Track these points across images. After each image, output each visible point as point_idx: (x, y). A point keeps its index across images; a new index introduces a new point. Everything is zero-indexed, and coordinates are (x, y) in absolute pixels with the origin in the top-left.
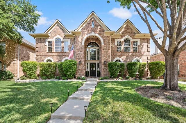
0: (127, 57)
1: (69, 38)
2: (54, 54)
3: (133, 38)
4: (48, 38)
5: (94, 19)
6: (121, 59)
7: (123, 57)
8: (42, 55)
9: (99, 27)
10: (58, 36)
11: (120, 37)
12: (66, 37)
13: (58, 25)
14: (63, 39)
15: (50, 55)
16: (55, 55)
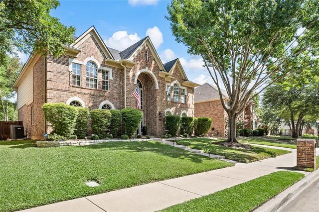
0: (176, 108)
1: (110, 67)
2: (85, 91)
3: (182, 85)
4: (74, 58)
5: (148, 48)
6: (171, 110)
7: (172, 109)
8: (62, 90)
9: (153, 62)
10: (92, 59)
11: (170, 81)
12: (106, 64)
13: (92, 37)
14: (101, 65)
15: (78, 93)
16: (87, 94)
